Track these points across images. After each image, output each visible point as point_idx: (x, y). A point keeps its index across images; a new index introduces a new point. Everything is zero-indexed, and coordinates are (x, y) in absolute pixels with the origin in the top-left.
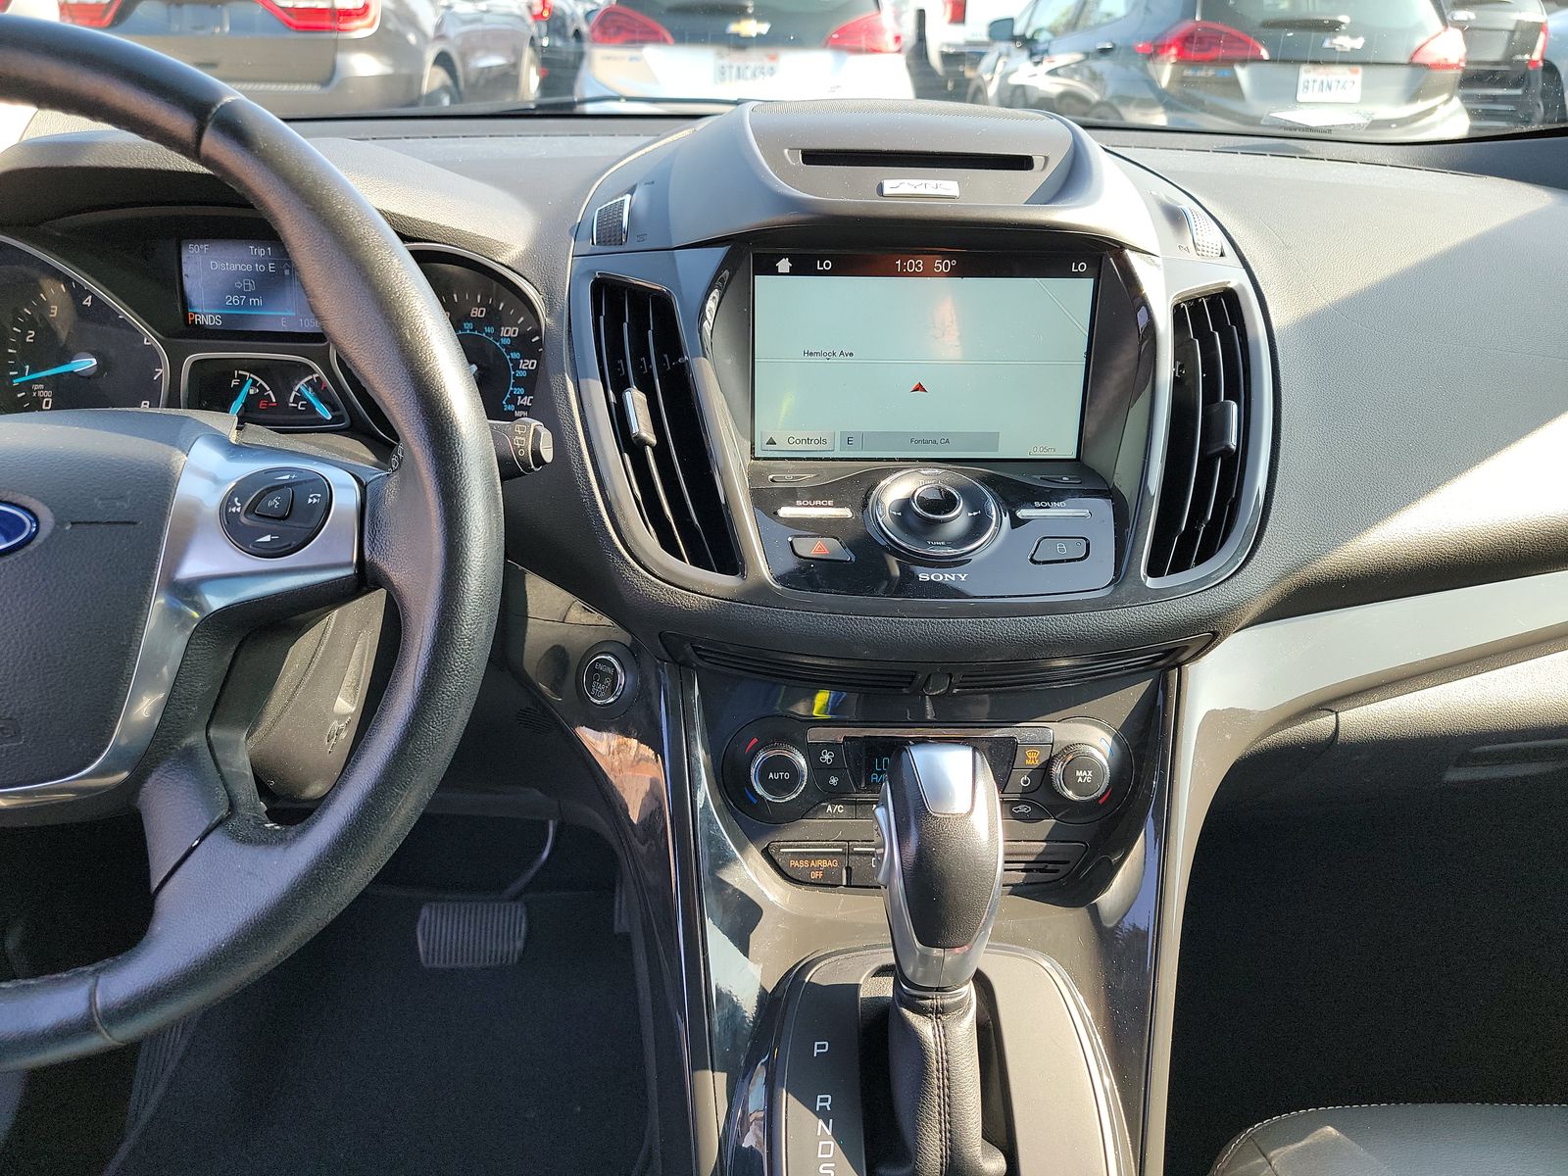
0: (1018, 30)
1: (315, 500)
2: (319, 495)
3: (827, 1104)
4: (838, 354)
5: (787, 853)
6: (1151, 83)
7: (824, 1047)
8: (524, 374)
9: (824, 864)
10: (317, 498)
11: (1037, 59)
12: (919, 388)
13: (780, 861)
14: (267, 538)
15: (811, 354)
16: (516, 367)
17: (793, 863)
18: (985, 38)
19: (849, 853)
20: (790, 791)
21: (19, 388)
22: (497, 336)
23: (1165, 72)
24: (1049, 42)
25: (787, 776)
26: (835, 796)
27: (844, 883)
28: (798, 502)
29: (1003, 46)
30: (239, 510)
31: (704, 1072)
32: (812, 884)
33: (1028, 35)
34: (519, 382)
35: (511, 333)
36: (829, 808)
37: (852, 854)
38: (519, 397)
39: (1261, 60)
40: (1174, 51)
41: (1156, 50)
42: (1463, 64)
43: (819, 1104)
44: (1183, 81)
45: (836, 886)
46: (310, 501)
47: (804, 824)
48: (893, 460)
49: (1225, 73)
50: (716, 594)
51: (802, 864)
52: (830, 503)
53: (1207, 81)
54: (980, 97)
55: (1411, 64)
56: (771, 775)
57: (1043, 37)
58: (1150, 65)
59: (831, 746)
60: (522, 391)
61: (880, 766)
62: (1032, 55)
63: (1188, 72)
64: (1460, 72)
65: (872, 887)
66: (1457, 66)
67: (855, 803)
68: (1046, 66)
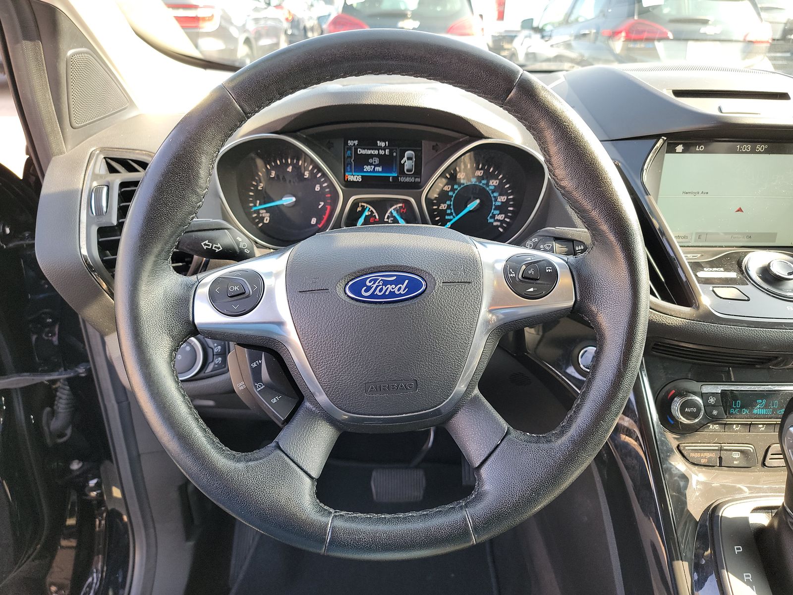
0: (535, 25)
1: (550, 271)
2: (551, 268)
3: (750, 578)
4: (700, 193)
5: (689, 450)
6: (611, 51)
7: (739, 549)
8: (499, 204)
9: (708, 455)
10: (550, 269)
11: (547, 39)
12: (740, 210)
13: (685, 453)
14: (532, 290)
15: (687, 193)
16: (496, 200)
17: (692, 455)
18: (519, 28)
19: (721, 450)
20: (696, 418)
21: (255, 212)
22: (487, 184)
23: (618, 45)
24: (552, 31)
25: (695, 410)
26: (715, 420)
27: (718, 465)
28: (705, 269)
29: (526, 32)
30: (514, 275)
31: (678, 562)
32: (701, 465)
33: (540, 27)
34: (497, 208)
35: (494, 184)
36: (711, 427)
37: (723, 450)
38: (496, 216)
39: (667, 39)
40: (623, 34)
41: (615, 34)
42: (770, 41)
43: (745, 578)
44: (629, 49)
45: (714, 466)
46: (547, 271)
47: (698, 435)
48: (722, 247)
49: (649, 45)
50: (683, 317)
51: (697, 455)
52: (722, 269)
53: (640, 49)
54: (514, 58)
55: (744, 41)
56: (686, 409)
57: (548, 28)
58: (611, 43)
59: (713, 394)
60: (498, 212)
61: (735, 405)
62: (543, 37)
63: (631, 45)
64: (768, 45)
65: (732, 467)
66: (768, 42)
67: (725, 424)
68: (552, 42)
